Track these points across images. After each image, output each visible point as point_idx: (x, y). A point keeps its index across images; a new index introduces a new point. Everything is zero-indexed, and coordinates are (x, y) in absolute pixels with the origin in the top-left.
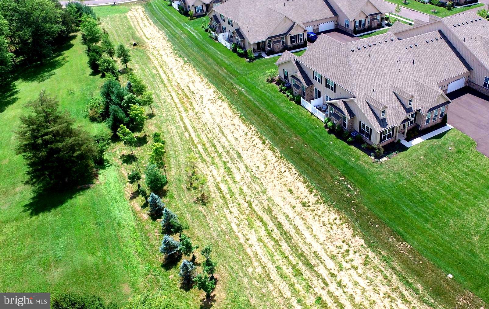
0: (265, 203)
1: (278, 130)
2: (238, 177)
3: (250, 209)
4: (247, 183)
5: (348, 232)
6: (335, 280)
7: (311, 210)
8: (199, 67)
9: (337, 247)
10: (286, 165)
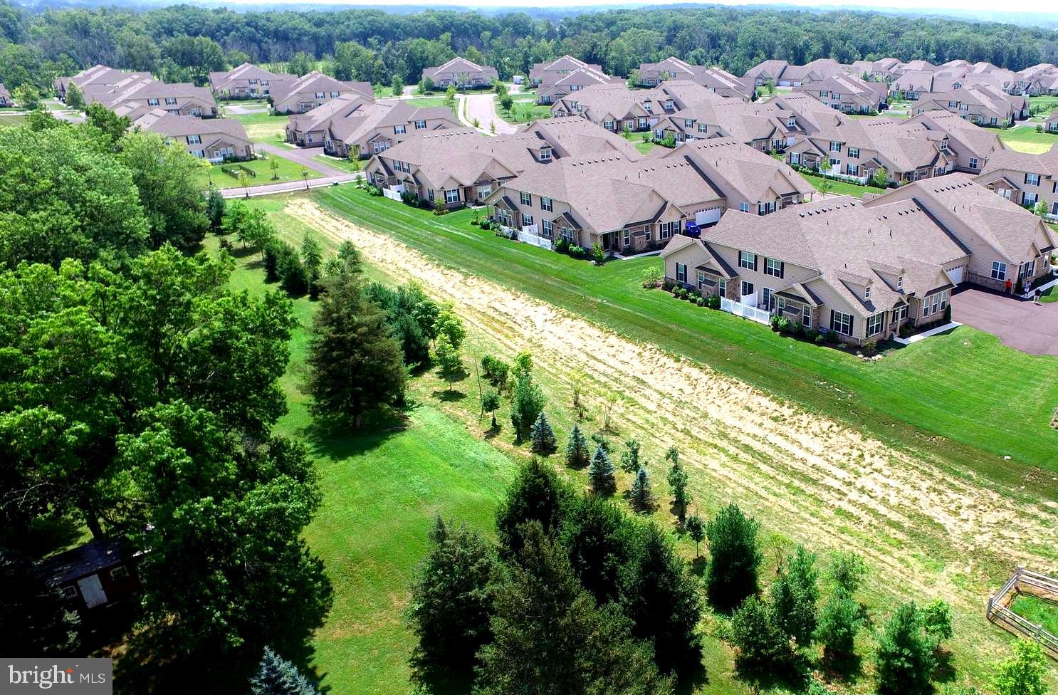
0: (713, 428)
1: (696, 342)
2: (652, 407)
3: (689, 438)
4: (670, 410)
5: (856, 438)
6: (855, 487)
7: (790, 424)
8: (500, 280)
9: (844, 454)
10: (727, 380)
